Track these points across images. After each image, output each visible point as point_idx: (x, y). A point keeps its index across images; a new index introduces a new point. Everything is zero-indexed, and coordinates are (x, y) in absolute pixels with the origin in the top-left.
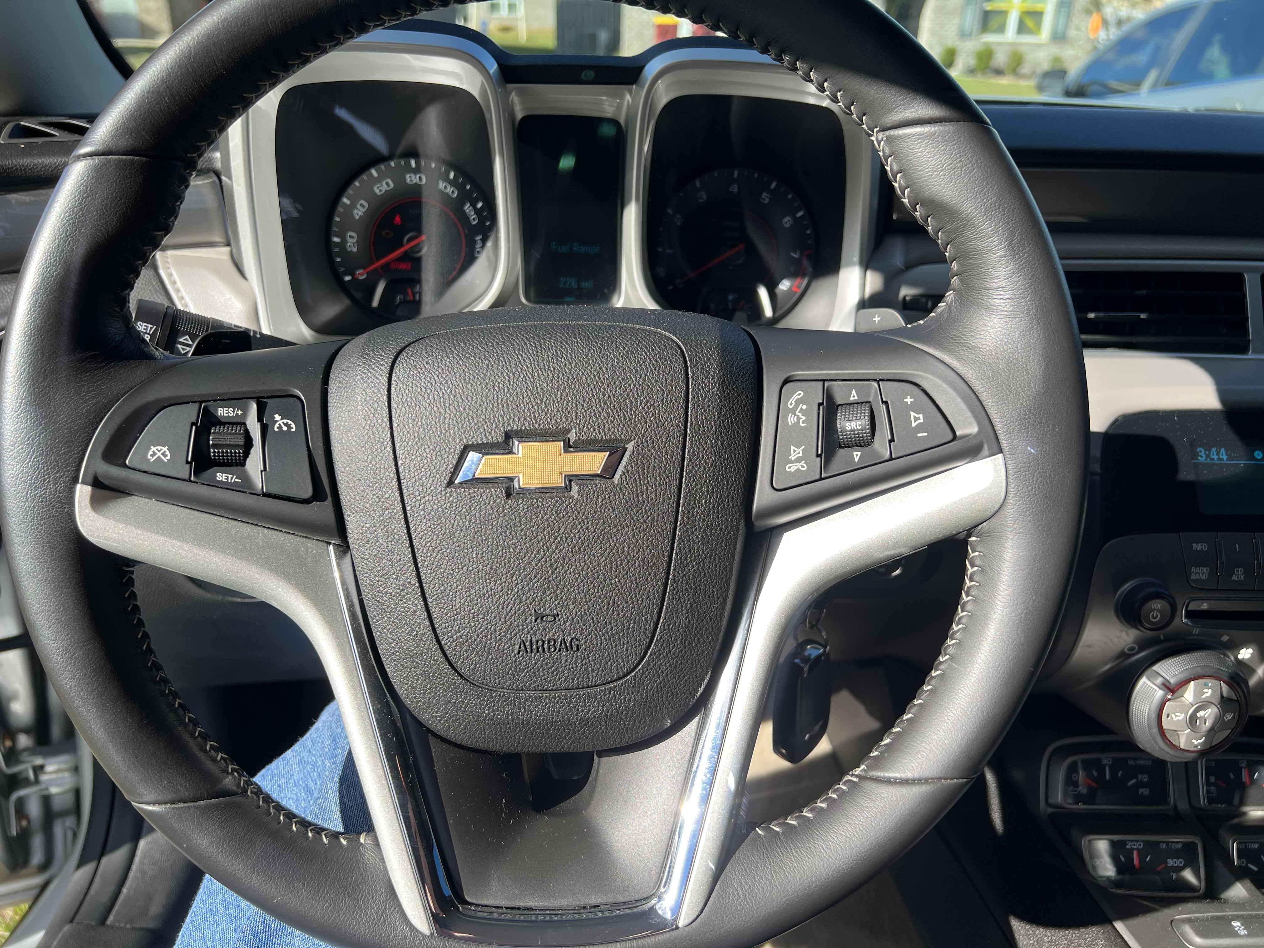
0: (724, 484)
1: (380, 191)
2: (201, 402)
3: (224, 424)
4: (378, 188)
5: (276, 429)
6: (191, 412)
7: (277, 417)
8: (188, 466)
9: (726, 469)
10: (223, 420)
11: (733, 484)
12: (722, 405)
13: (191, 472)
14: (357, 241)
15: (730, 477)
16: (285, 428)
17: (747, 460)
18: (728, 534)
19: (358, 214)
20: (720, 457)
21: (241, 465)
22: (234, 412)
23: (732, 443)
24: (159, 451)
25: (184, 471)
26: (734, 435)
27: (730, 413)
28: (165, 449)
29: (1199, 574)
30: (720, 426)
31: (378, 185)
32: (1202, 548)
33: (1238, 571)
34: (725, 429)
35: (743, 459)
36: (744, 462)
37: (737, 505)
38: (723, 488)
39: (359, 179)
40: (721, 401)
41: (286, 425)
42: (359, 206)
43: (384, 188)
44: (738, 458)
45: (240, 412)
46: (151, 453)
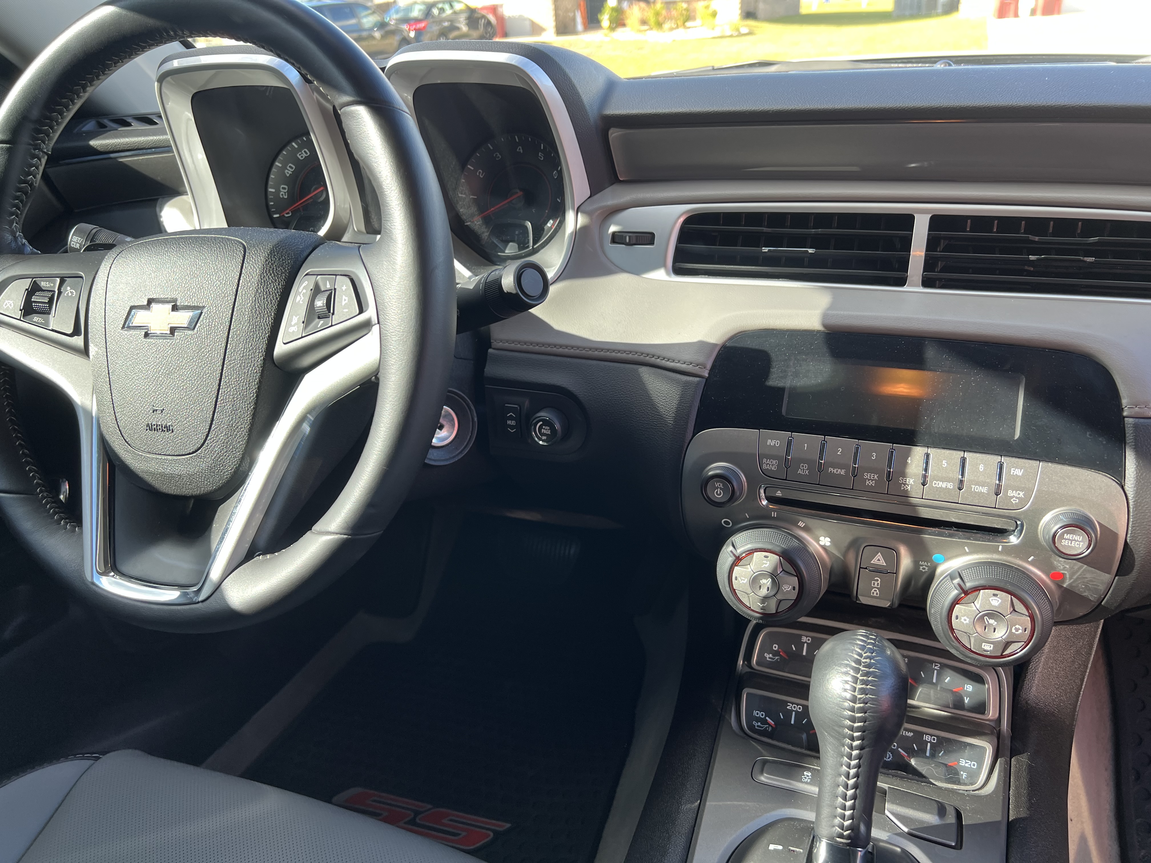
0: (254, 338)
1: (302, 157)
2: (33, 278)
3: (44, 291)
4: (300, 155)
5: (66, 295)
6: (26, 284)
7: (69, 288)
8: (20, 312)
9: (256, 328)
10: (44, 289)
11: (260, 338)
12: (258, 288)
13: (21, 315)
14: (287, 191)
15: (258, 333)
16: (70, 294)
17: (272, 324)
18: (255, 369)
19: (288, 173)
20: (253, 320)
21: (48, 314)
22: (49, 284)
23: (262, 312)
24: (9, 303)
25: (18, 314)
26: (264, 307)
27: (263, 293)
28: (11, 302)
29: (770, 465)
30: (255, 300)
31: (300, 153)
32: (775, 444)
33: (803, 466)
34: (258, 302)
35: (269, 323)
36: (270, 325)
37: (262, 351)
38: (253, 340)
39: (286, 149)
40: (258, 285)
41: (71, 292)
42: (288, 168)
43: (304, 155)
44: (265, 322)
45: (52, 285)
46: (5, 304)
